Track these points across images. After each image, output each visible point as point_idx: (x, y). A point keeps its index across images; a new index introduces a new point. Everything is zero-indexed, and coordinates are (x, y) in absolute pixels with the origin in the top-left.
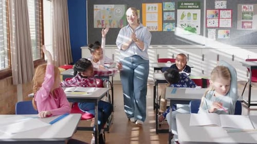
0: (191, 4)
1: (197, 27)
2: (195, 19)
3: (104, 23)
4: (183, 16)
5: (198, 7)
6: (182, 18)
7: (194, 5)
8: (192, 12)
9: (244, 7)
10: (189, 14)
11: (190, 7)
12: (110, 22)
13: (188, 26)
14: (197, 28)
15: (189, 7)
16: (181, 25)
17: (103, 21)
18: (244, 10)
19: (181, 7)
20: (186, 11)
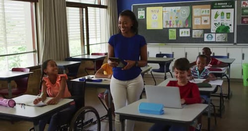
0: (224, 4)
1: (230, 25)
2: (228, 18)
3: (172, 23)
4: (216, 16)
5: (231, 6)
6: (216, 18)
7: (228, 5)
8: (226, 11)
9: (244, 3)
10: (222, 14)
11: (224, 6)
12: (177, 22)
13: (221, 25)
14: (230, 27)
15: (222, 6)
16: (215, 24)
17: (170, 22)
18: (244, 6)
19: (214, 7)
20: (220, 11)
